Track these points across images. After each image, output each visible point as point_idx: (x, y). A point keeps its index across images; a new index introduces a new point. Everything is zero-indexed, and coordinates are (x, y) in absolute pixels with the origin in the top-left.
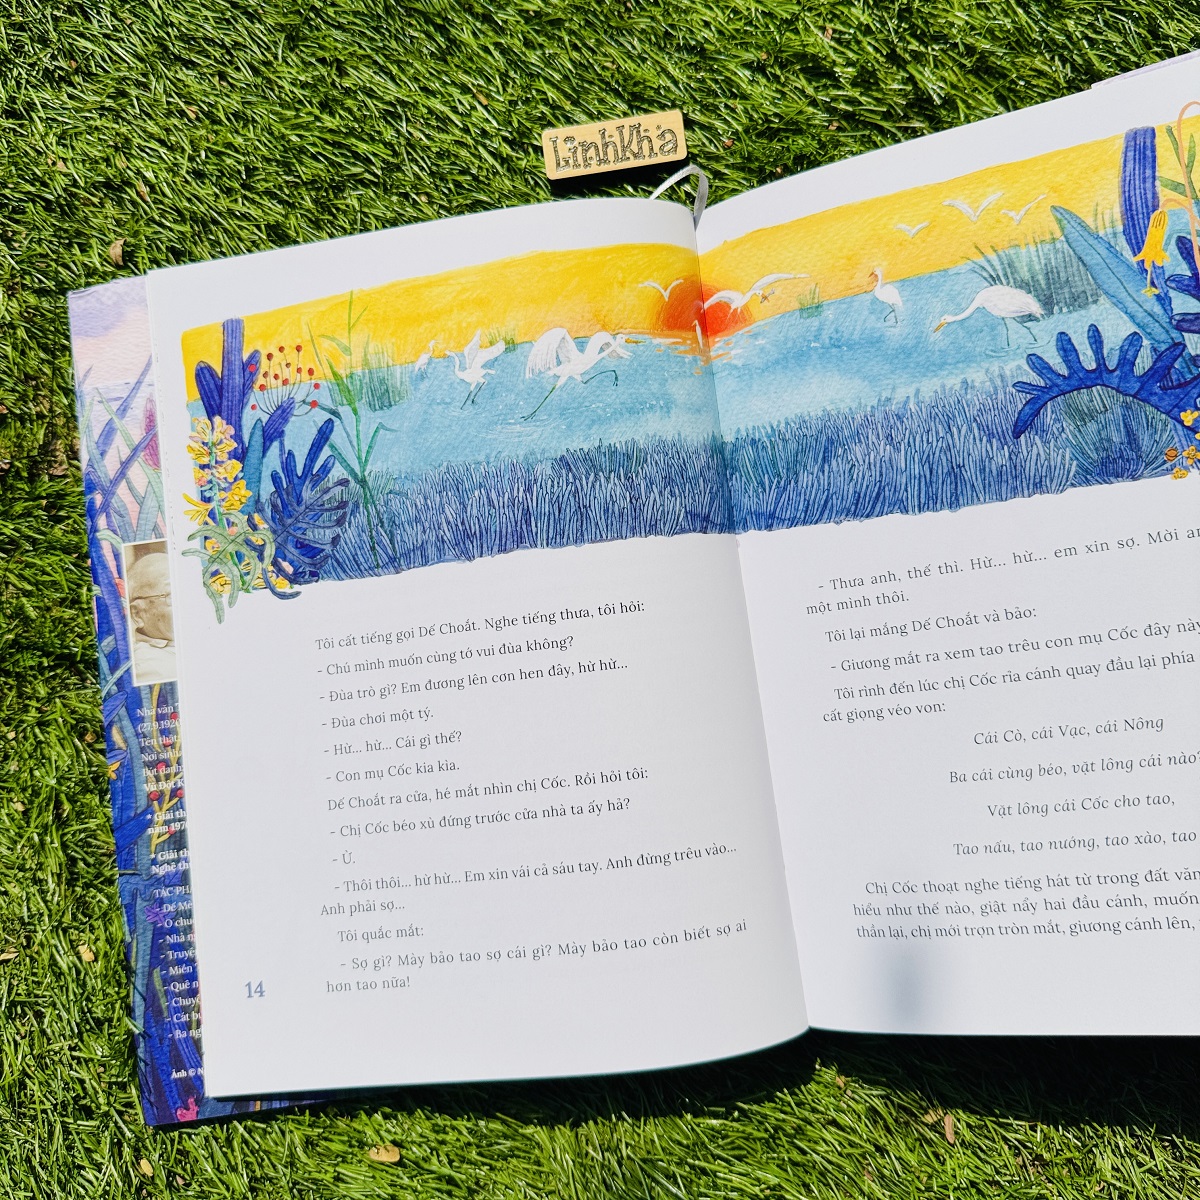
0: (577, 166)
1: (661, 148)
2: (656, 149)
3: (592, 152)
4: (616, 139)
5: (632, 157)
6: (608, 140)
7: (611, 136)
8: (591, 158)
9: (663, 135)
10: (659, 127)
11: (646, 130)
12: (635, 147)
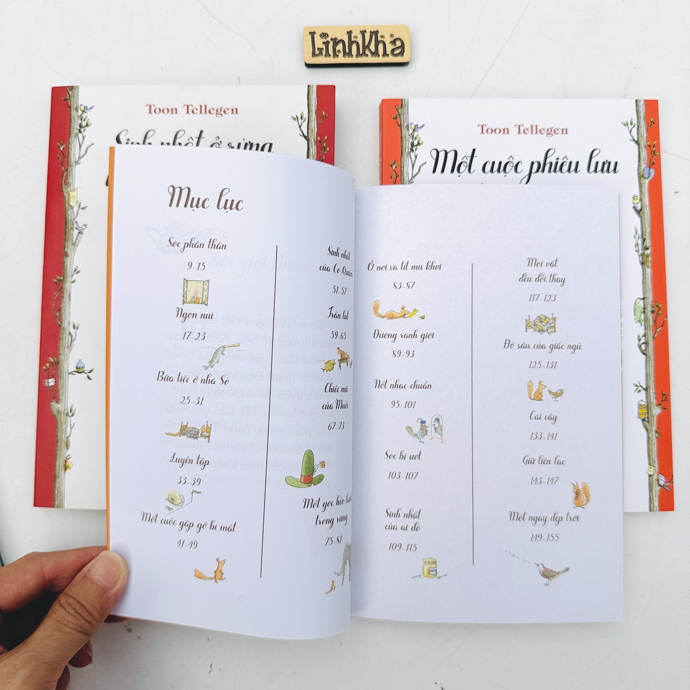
0: (328, 55)
1: (393, 50)
2: (388, 51)
3: (340, 47)
4: (360, 40)
5: (370, 55)
6: (353, 39)
7: (357, 37)
8: (339, 51)
9: (393, 42)
10: (392, 36)
11: (382, 37)
12: (372, 47)
